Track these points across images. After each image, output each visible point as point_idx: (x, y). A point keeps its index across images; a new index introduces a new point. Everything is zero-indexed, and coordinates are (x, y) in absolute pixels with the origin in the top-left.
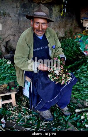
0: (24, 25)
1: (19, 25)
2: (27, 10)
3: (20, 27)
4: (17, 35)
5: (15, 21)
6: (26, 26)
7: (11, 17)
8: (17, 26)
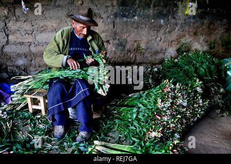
0: (123, 30)
1: (115, 29)
2: (128, 8)
3: (116, 31)
4: (111, 42)
5: (109, 24)
6: (125, 30)
7: (102, 18)
8: (111, 30)
